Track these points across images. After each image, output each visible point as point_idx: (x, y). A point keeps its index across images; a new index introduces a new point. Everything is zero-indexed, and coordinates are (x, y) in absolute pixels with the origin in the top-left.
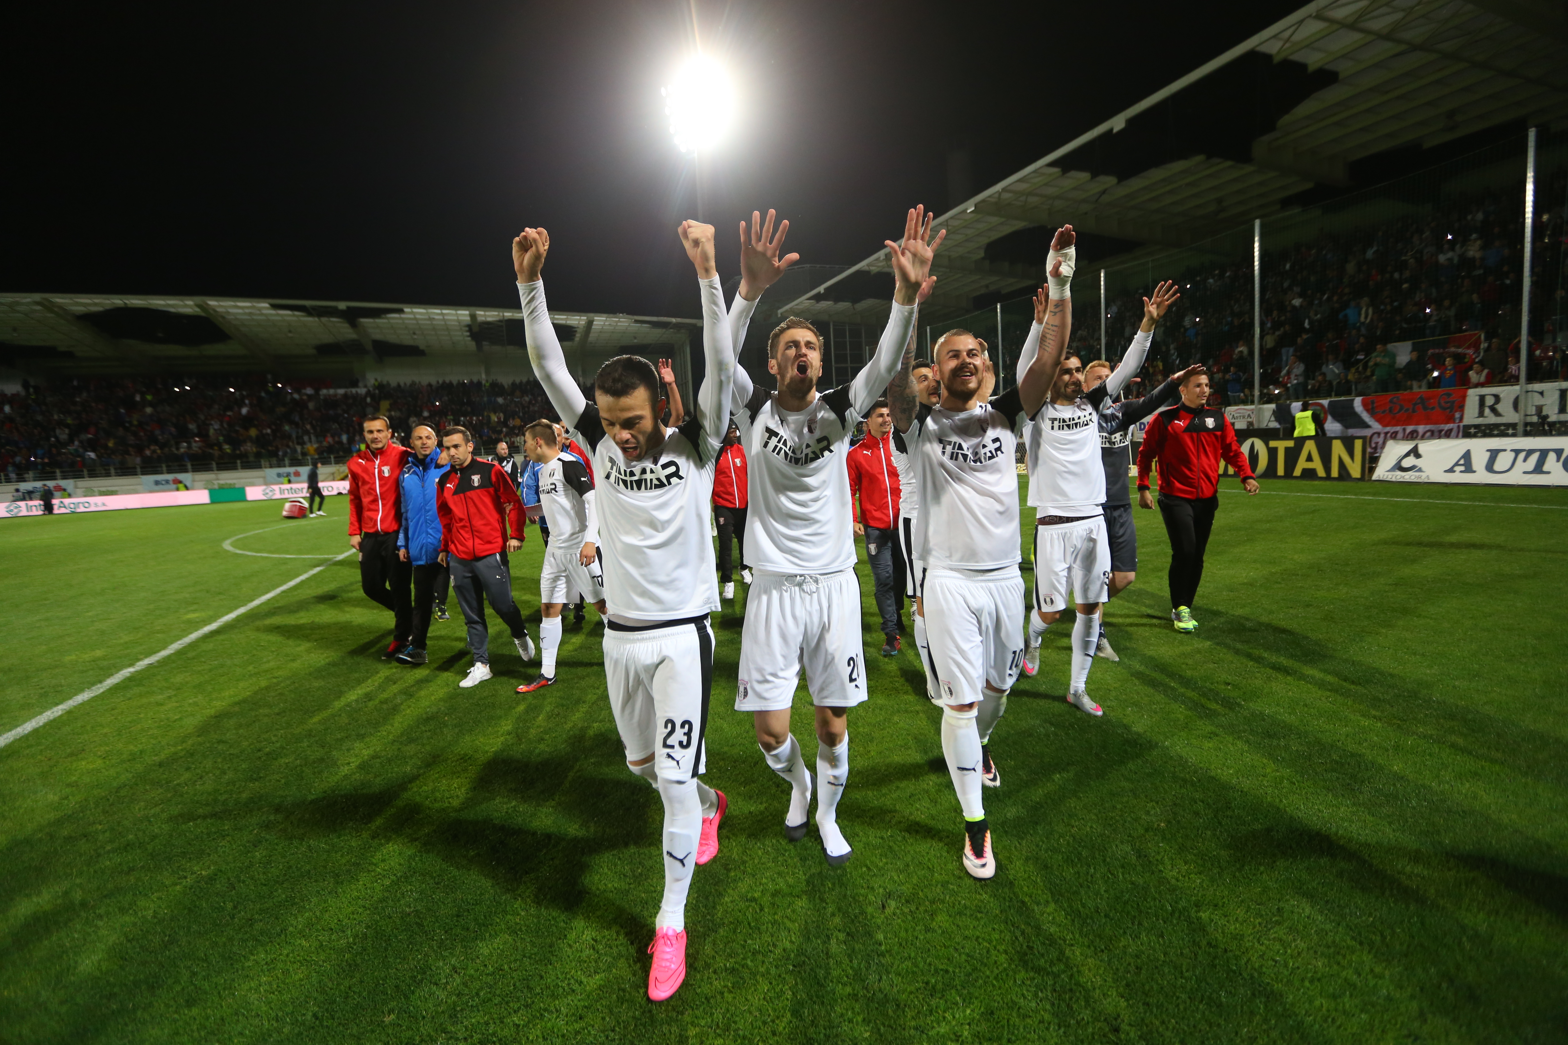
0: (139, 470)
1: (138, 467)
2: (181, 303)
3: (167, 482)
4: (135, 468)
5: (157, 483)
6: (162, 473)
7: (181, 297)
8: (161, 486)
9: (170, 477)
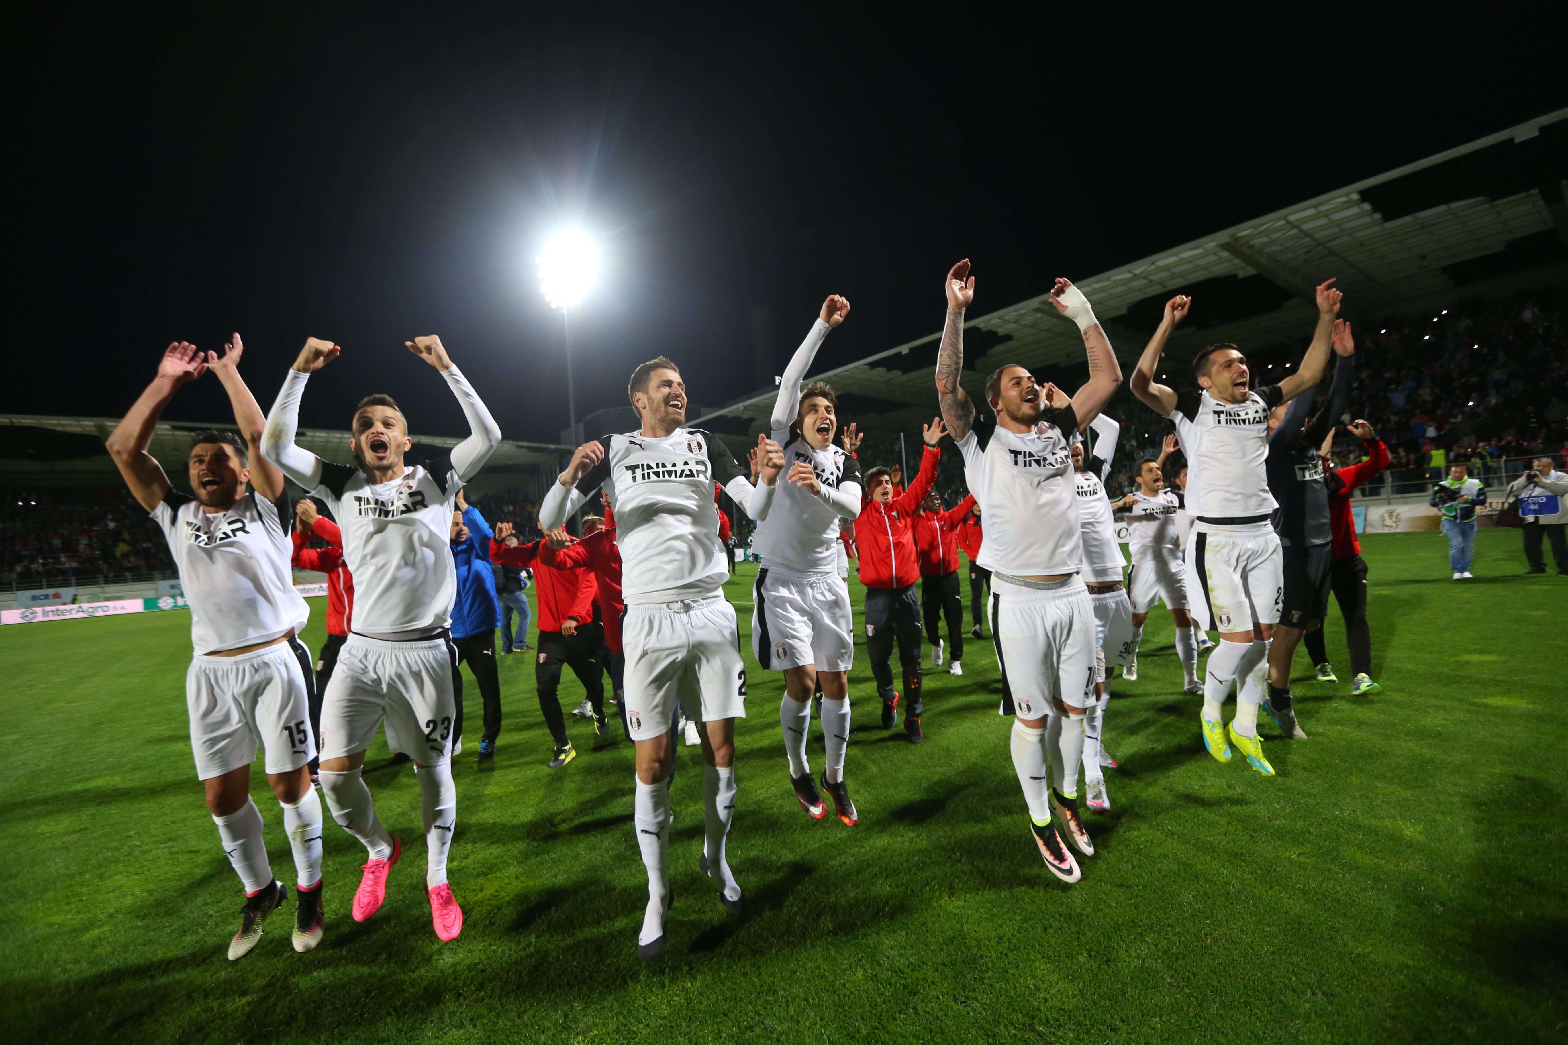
0: (14, 586)
1: (14, 582)
2: (75, 423)
3: (47, 597)
4: (11, 584)
5: (34, 598)
6: (41, 588)
7: (76, 418)
8: (39, 601)
9: (51, 591)
